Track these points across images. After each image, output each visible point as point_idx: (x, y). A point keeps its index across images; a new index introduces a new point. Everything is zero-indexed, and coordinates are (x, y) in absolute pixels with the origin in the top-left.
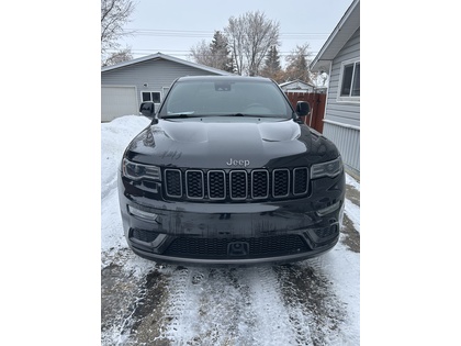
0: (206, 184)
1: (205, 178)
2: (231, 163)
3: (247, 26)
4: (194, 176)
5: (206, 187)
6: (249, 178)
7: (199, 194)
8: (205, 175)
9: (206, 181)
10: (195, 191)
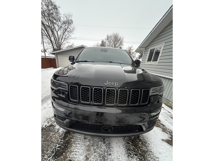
0: (91, 95)
1: (92, 91)
2: (107, 84)
3: (113, 38)
4: (85, 90)
5: (91, 97)
6: (117, 93)
7: (88, 100)
8: (92, 89)
9: (91, 93)
10: (85, 98)
